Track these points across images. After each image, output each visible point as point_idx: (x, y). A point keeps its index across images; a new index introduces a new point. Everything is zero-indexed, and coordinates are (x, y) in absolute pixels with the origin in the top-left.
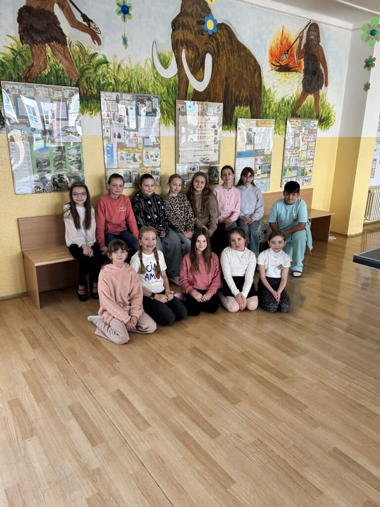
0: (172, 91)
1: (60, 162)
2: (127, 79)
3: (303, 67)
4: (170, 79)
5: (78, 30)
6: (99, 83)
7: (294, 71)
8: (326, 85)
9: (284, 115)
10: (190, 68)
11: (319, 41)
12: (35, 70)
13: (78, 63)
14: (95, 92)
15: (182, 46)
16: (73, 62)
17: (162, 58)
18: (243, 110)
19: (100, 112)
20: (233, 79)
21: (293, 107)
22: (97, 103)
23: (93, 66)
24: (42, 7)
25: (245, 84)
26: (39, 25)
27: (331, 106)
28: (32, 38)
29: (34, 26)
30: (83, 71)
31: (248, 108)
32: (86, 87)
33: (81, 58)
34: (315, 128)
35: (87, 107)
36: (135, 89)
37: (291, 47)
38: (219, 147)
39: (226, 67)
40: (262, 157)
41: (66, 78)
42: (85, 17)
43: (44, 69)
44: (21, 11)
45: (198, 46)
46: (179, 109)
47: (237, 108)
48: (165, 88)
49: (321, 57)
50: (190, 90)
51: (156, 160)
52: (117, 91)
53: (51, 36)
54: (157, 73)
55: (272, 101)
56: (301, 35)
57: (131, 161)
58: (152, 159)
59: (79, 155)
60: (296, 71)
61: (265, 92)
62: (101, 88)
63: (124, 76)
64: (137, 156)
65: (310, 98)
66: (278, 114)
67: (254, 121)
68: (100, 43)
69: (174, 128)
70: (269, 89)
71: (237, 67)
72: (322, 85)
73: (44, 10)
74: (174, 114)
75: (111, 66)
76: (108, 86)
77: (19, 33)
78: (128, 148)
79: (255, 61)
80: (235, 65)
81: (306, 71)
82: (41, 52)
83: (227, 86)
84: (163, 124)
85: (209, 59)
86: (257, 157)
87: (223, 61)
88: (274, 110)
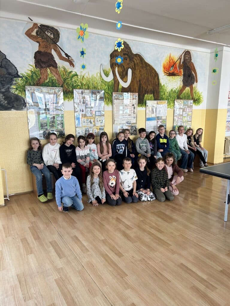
0: (111, 88)
1: (52, 124)
2: (87, 83)
3: (183, 73)
4: (109, 82)
5: (63, 61)
6: (73, 85)
7: (178, 75)
8: (197, 82)
9: (173, 98)
10: (120, 76)
11: (191, 60)
12: (42, 80)
13: (63, 76)
14: (71, 89)
15: (116, 66)
16: (60, 76)
17: (105, 72)
18: (149, 96)
19: (73, 99)
20: (143, 81)
21: (178, 94)
22: (72, 95)
23: (70, 77)
24: (46, 51)
25: (150, 83)
26: (44, 59)
27: (200, 93)
28: (41, 65)
29: (42, 60)
30: (65, 80)
31: (152, 95)
32: (67, 87)
33: (64, 74)
34: (192, 104)
35: (66, 97)
36: (91, 87)
37: (175, 63)
38: (136, 115)
39: (139, 75)
40: (161, 120)
41: (57, 83)
42: (66, 55)
43: (46, 80)
44: (36, 53)
45: (124, 65)
46: (114, 97)
47: (146, 95)
48: (107, 86)
49: (193, 67)
50: (120, 87)
51: (102, 123)
52: (82, 89)
53: (50, 64)
54: (103, 79)
55: (166, 91)
56: (181, 57)
57: (89, 123)
58: (100, 122)
59: (62, 120)
60: (179, 75)
61: (162, 87)
62: (74, 87)
63: (85, 82)
64: (92, 121)
65: (188, 89)
66: (169, 98)
67: (156, 102)
68: (74, 66)
69: (112, 106)
70: (164, 85)
71: (145, 75)
72: (194, 82)
73: (47, 52)
74: (111, 99)
75: (79, 77)
76: (77, 86)
77: (35, 63)
78: (87, 117)
79: (155, 71)
80: (144, 73)
81: (184, 75)
82: (45, 72)
83: (140, 84)
84: (106, 105)
85: (130, 71)
86: (158, 121)
87: (137, 72)
88: (167, 96)
